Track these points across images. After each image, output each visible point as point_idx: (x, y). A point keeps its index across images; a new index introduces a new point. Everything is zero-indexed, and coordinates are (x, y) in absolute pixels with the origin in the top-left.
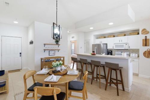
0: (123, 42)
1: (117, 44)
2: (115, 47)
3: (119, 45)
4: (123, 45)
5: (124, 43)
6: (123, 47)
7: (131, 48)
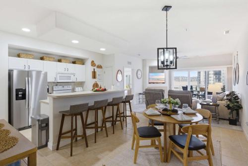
0: (69, 72)
1: (62, 73)
2: (60, 79)
3: (66, 75)
4: (70, 77)
5: (71, 74)
6: (70, 80)
7: (78, 80)
